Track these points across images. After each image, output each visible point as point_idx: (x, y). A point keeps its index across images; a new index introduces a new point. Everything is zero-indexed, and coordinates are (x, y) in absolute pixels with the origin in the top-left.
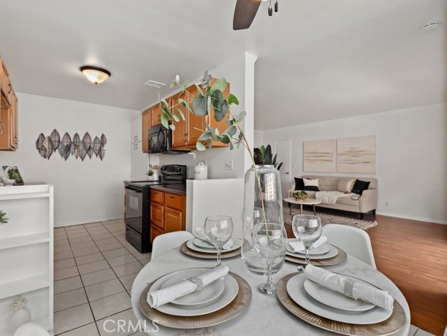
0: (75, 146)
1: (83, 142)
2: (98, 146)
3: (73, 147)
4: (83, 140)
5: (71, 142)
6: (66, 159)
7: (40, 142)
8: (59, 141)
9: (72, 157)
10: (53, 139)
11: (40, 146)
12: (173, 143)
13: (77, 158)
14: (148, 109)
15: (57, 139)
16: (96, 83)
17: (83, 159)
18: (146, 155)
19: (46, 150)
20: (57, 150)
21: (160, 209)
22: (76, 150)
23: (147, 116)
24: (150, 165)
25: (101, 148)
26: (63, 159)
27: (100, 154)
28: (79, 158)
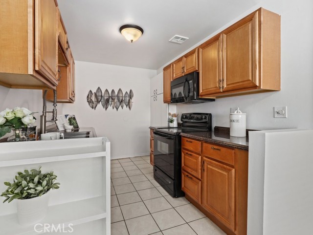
0: (112, 99)
1: (118, 96)
2: (128, 99)
3: (110, 100)
4: (117, 95)
5: (109, 97)
6: (106, 109)
7: (89, 97)
8: (102, 96)
9: (110, 108)
10: (98, 94)
11: (89, 100)
12: (201, 91)
13: (113, 108)
14: (170, 64)
15: (100, 95)
16: (132, 41)
17: (117, 109)
18: (166, 104)
19: (93, 103)
20: (100, 102)
21: (197, 159)
22: (113, 102)
23: (169, 71)
24: (169, 114)
25: (129, 100)
26: (104, 109)
27: (129, 105)
28: (115, 108)
